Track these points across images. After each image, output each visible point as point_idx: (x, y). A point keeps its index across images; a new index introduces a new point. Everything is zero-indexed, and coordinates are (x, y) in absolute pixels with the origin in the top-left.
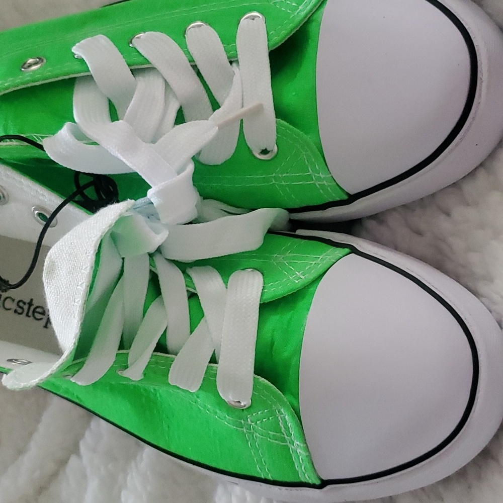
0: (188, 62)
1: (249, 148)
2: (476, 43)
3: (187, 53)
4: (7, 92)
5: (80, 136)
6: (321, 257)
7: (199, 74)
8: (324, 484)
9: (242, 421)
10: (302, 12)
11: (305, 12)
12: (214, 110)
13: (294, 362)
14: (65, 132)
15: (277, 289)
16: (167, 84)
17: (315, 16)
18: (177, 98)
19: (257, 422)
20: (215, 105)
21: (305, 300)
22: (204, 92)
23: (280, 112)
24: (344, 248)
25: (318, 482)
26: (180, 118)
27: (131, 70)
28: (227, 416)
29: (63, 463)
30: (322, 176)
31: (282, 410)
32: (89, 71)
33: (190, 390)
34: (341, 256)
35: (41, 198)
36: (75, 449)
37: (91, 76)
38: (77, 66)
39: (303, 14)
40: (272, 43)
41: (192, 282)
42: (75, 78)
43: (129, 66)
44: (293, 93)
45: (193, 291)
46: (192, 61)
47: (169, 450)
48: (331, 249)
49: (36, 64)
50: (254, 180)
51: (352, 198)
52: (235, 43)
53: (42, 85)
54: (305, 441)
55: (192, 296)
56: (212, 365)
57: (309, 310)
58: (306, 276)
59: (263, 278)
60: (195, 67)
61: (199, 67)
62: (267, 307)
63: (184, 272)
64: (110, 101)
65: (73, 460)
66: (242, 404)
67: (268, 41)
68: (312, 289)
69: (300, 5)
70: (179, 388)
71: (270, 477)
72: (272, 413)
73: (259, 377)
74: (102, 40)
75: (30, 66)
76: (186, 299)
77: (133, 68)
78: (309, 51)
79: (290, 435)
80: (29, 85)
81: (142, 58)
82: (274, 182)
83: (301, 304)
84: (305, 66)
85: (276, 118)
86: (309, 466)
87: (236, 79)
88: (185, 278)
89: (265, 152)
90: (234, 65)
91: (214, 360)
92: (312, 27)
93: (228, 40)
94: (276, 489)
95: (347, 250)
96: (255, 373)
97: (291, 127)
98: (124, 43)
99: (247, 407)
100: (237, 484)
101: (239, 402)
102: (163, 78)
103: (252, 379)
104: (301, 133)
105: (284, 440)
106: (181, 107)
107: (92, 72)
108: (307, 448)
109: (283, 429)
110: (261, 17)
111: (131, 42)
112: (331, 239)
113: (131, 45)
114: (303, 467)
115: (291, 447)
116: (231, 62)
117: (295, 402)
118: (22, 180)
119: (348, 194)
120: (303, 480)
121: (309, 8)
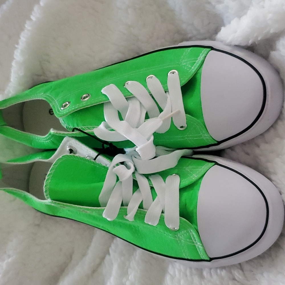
0: (148, 93)
1: (175, 126)
2: (265, 80)
3: (148, 89)
4: (76, 110)
5: (107, 127)
6: (203, 167)
7: (153, 97)
8: (211, 259)
9: (176, 236)
10: (193, 69)
11: (195, 70)
12: (160, 113)
13: (195, 211)
14: (102, 126)
15: (186, 182)
16: (141, 103)
17: (198, 72)
18: (145, 108)
19: (182, 236)
20: (161, 110)
21: (198, 185)
22: (156, 105)
23: (187, 112)
24: (212, 162)
25: (208, 259)
26: (147, 117)
27: (126, 98)
28: (170, 234)
29: (103, 259)
30: (206, 136)
31: (191, 230)
32: (109, 100)
33: (153, 225)
34: (211, 166)
35: (89, 152)
36: (108, 253)
37: (110, 102)
38: (104, 99)
39: (194, 71)
40: (181, 83)
41: (151, 182)
42: (104, 103)
43: (125, 96)
44: (192, 103)
45: (151, 186)
46: (150, 93)
47: (147, 249)
48: (207, 163)
49: (87, 97)
50: (179, 139)
51: (219, 143)
52: (167, 84)
53: (91, 107)
54: (202, 243)
55: (152, 188)
56: (162, 214)
57: (199, 190)
58: (197, 176)
59: (180, 178)
60: (151, 95)
61: (153, 95)
62: (182, 190)
63: (148, 178)
64: (118, 111)
65: (107, 257)
66: (176, 229)
67: (180, 83)
68: (200, 181)
69: (192, 67)
70: (149, 225)
71: (189, 258)
72: (188, 232)
73: (182, 218)
74: (113, 86)
75: (84, 98)
76: (150, 189)
77: (127, 97)
78: (197, 86)
79: (195, 241)
80: (86, 107)
81: (130, 93)
82: (186, 138)
83: (196, 188)
84: (196, 92)
85: (186, 114)
86: (204, 253)
87: (169, 100)
88: (148, 181)
89: (182, 127)
90: (167, 93)
91: (163, 212)
92: (198, 76)
93: (164, 83)
94: (192, 263)
95: (213, 164)
96: (180, 216)
97: (192, 117)
98: (122, 86)
99: (178, 229)
100: (176, 262)
101: (174, 228)
102: (139, 101)
103: (179, 219)
104: (196, 119)
105: (194, 243)
106: (147, 112)
107: (110, 100)
108: (203, 246)
109: (192, 238)
110: (177, 73)
111: (124, 85)
112: (207, 159)
113: (124, 87)
114: (202, 253)
115: (196, 245)
116: (166, 92)
117: (196, 227)
118: (82, 145)
119: (217, 141)
120: (202, 258)
121: (196, 68)
